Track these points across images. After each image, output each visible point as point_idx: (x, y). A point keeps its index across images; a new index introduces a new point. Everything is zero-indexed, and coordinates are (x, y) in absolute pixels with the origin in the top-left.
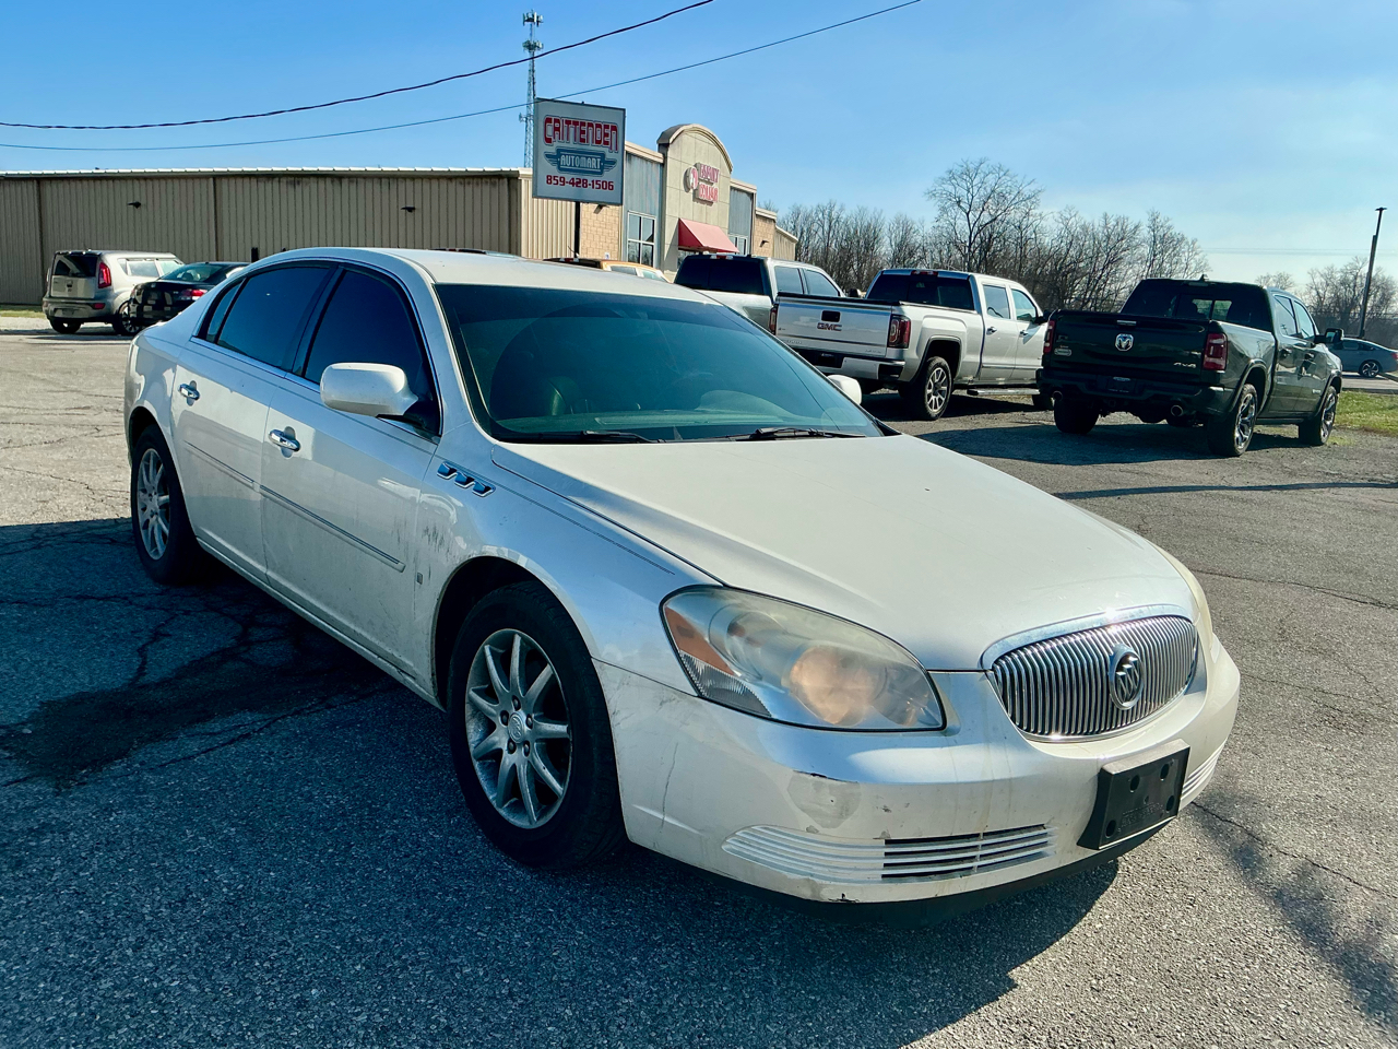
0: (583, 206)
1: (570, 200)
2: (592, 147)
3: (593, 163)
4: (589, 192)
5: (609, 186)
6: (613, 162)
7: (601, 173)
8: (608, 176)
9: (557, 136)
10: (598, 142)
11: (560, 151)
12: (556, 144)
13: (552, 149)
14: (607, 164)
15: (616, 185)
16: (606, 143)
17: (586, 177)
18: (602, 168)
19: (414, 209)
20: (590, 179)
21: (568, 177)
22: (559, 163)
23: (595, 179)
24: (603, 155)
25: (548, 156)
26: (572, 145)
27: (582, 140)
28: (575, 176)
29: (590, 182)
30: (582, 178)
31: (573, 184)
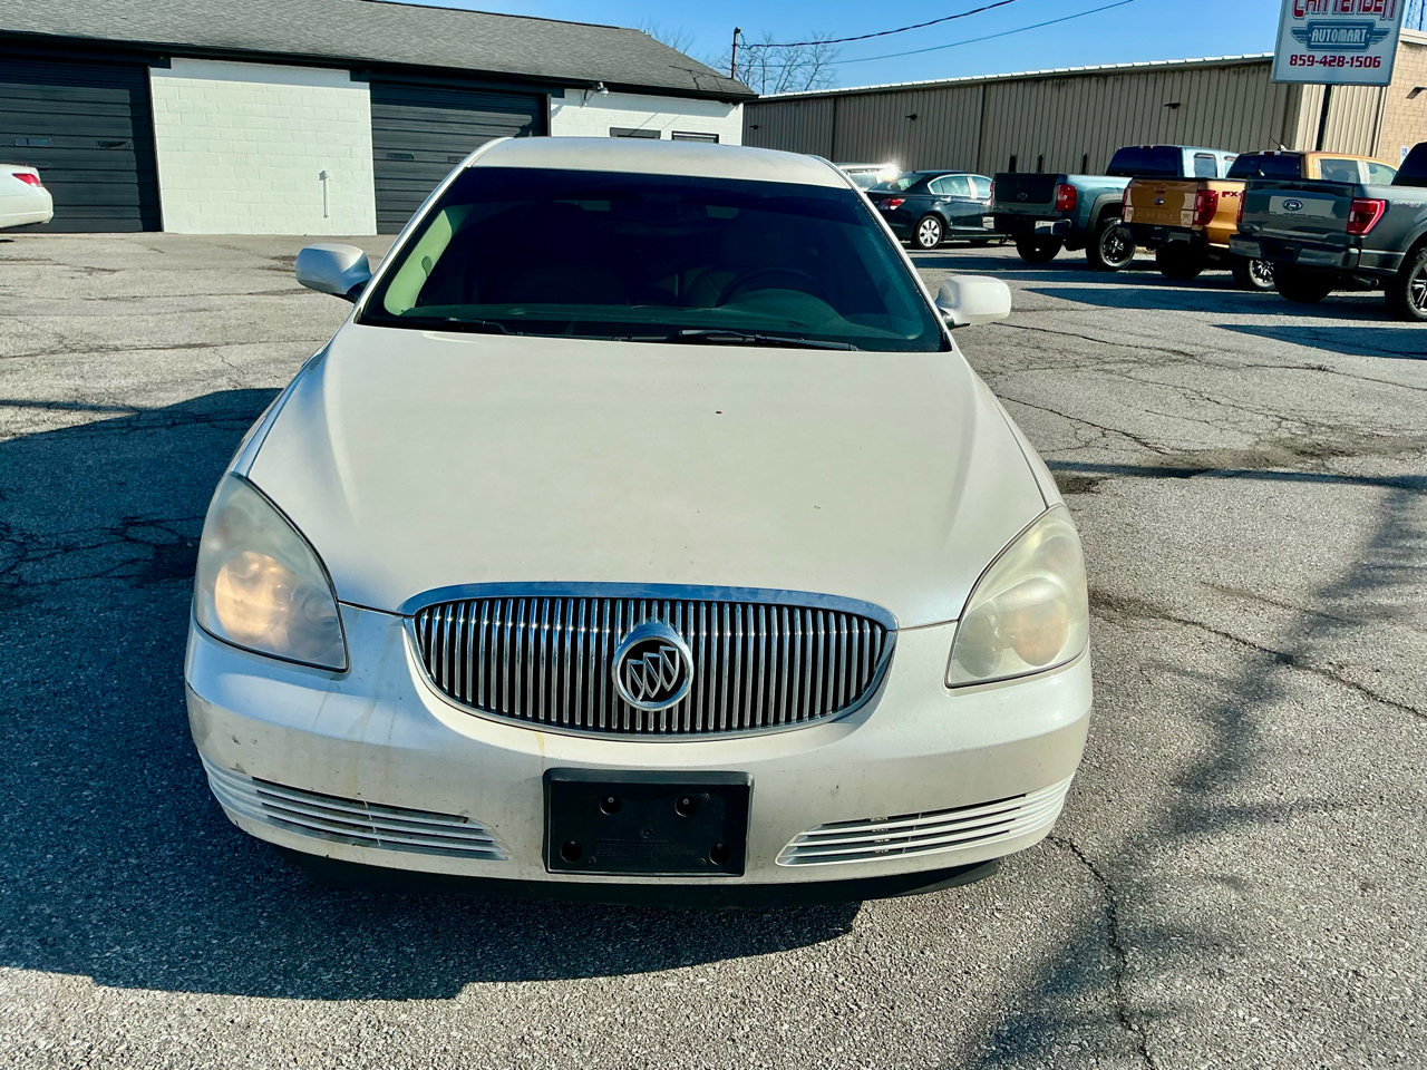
0: (1335, 89)
1: (1319, 83)
2: (1355, 17)
3: (1356, 36)
4: (1346, 72)
5: (1375, 62)
6: (1384, 33)
7: (1365, 47)
8: (1373, 51)
9: (1311, 7)
10: (1366, 9)
11: (1311, 25)
12: (1308, 17)
13: (1302, 24)
14: (1374, 34)
15: (1384, 62)
16: (1378, 9)
17: (1342, 54)
18: (1367, 42)
19: (1178, 105)
20: (1348, 55)
21: (1319, 55)
22: (1309, 40)
23: (1356, 55)
24: (1370, 25)
25: (1295, 32)
26: (1329, 16)
27: (1345, 9)
28: (1328, 54)
29: (1348, 59)
30: (1337, 54)
31: (1325, 63)
